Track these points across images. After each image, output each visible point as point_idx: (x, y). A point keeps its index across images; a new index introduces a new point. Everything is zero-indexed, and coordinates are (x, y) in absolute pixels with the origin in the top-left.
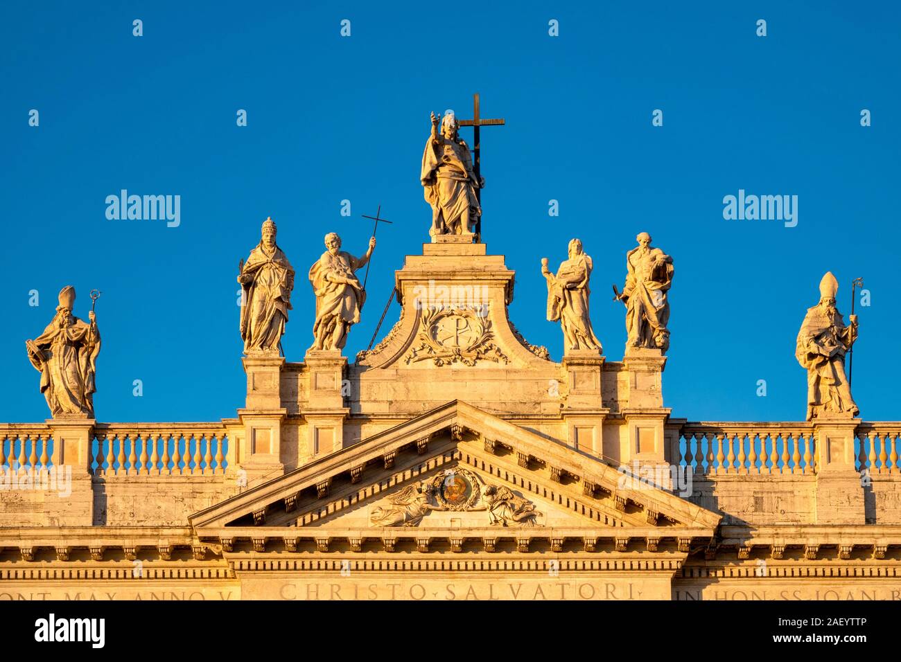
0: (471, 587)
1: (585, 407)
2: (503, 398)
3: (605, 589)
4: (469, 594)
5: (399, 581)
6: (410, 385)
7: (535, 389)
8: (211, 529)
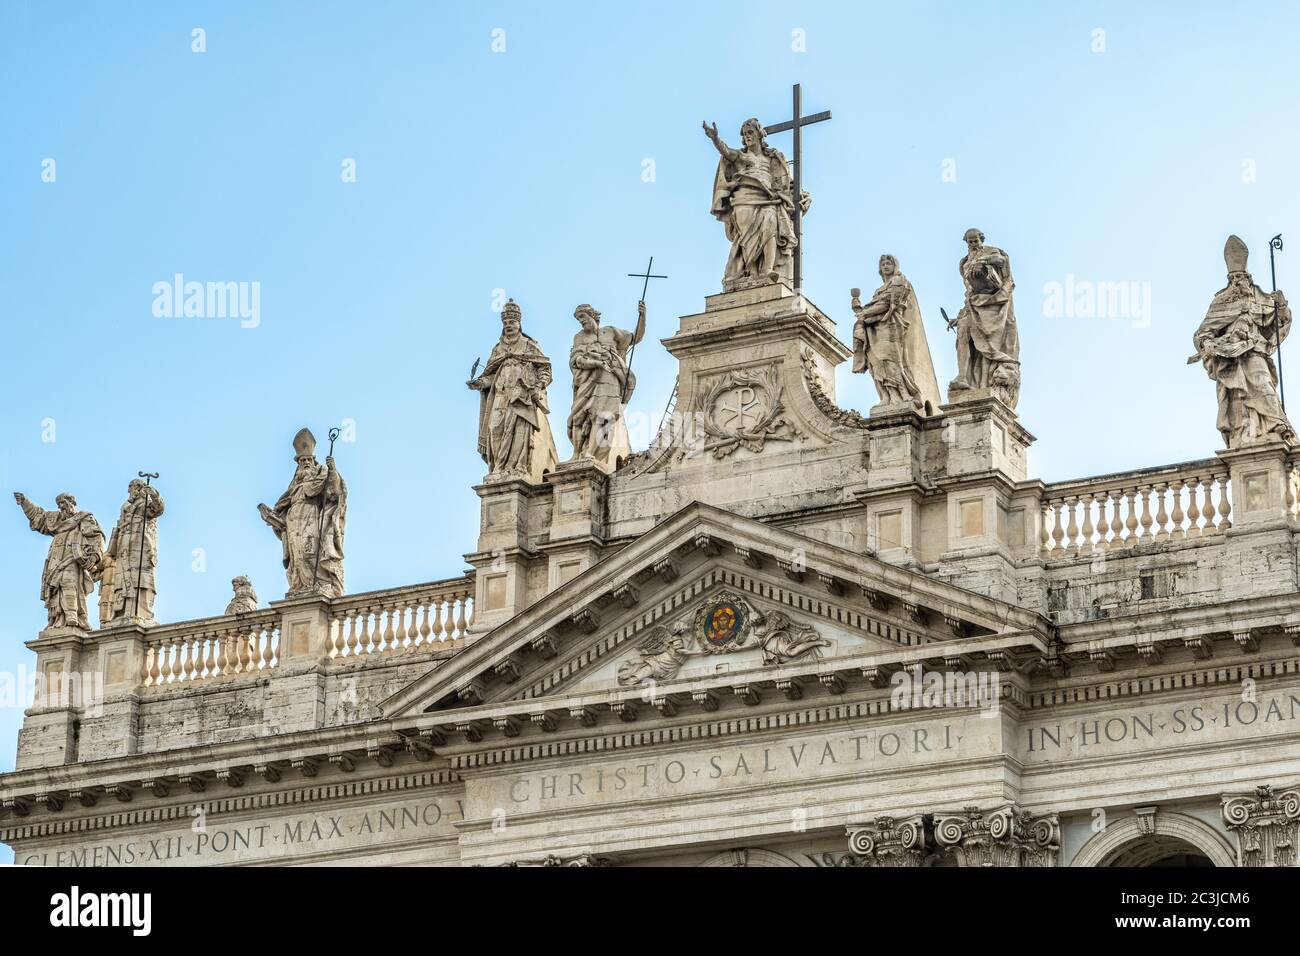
0: (742, 757)
1: (891, 483)
2: (797, 489)
3: (913, 737)
4: (739, 766)
5: (652, 760)
6: (683, 489)
7: (837, 471)
8: (408, 718)
